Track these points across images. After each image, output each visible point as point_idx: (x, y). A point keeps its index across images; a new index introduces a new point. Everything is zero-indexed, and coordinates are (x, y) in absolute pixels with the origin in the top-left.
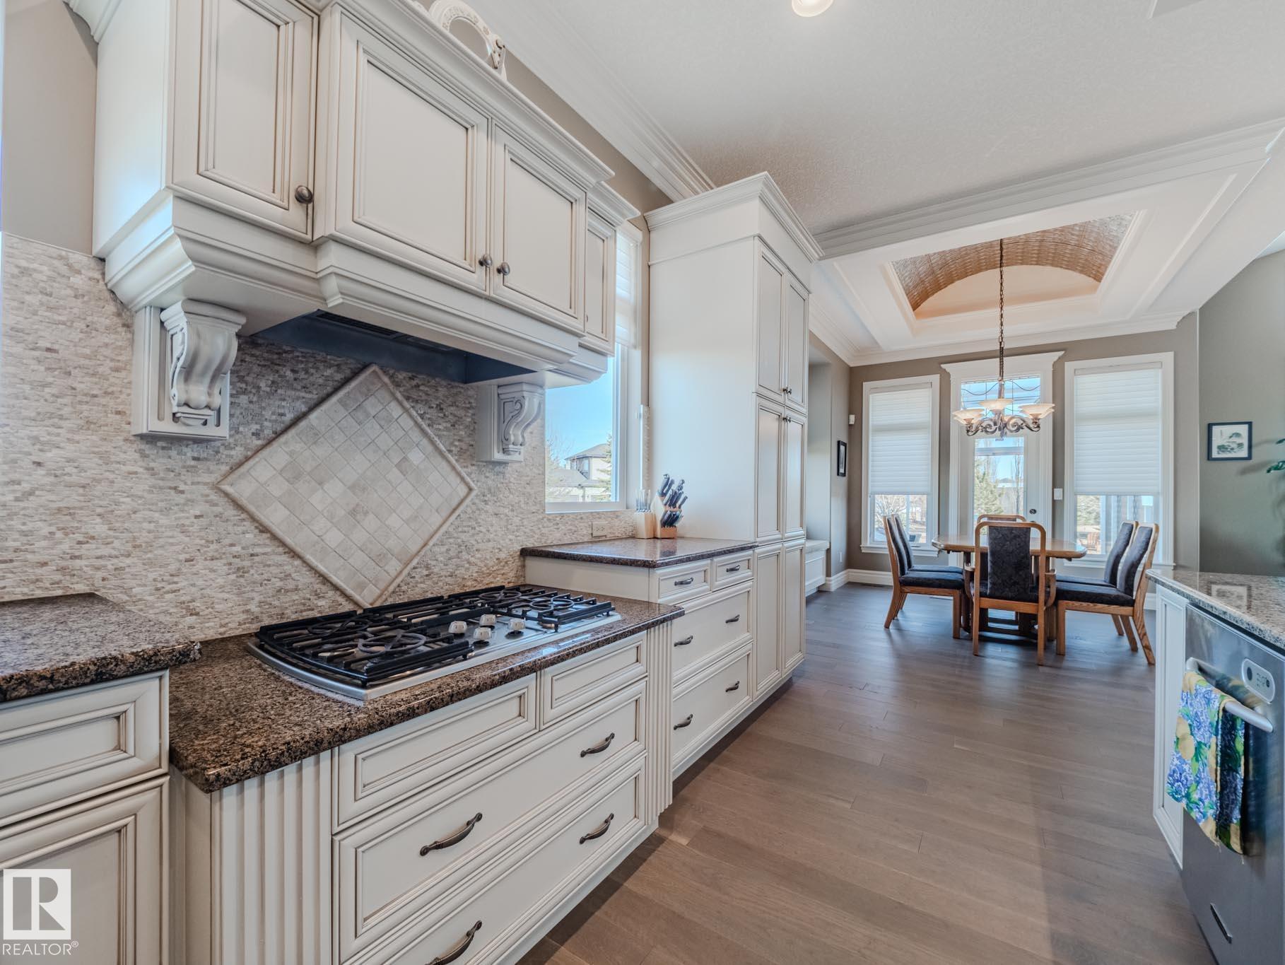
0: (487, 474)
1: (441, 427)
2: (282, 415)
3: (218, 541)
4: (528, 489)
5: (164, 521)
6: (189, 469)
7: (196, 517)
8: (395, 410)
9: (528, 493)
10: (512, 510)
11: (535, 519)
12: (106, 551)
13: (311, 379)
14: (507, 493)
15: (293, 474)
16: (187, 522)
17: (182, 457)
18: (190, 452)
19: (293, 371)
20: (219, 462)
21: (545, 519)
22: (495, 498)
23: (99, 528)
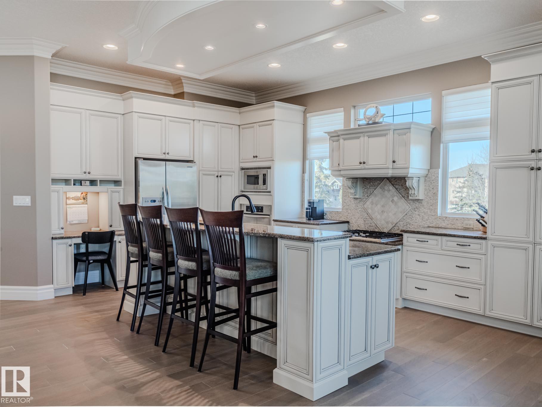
0: (416, 203)
1: (402, 190)
2: (371, 192)
3: (362, 215)
4: (431, 207)
5: (356, 211)
6: (359, 203)
7: (360, 211)
8: (391, 188)
9: (431, 209)
10: (425, 214)
11: (434, 218)
12: (350, 215)
13: (376, 184)
14: (423, 209)
15: (372, 203)
16: (359, 212)
17: (358, 201)
18: (359, 200)
19: (373, 183)
20: (362, 201)
21: (438, 218)
22: (418, 210)
23: (350, 212)
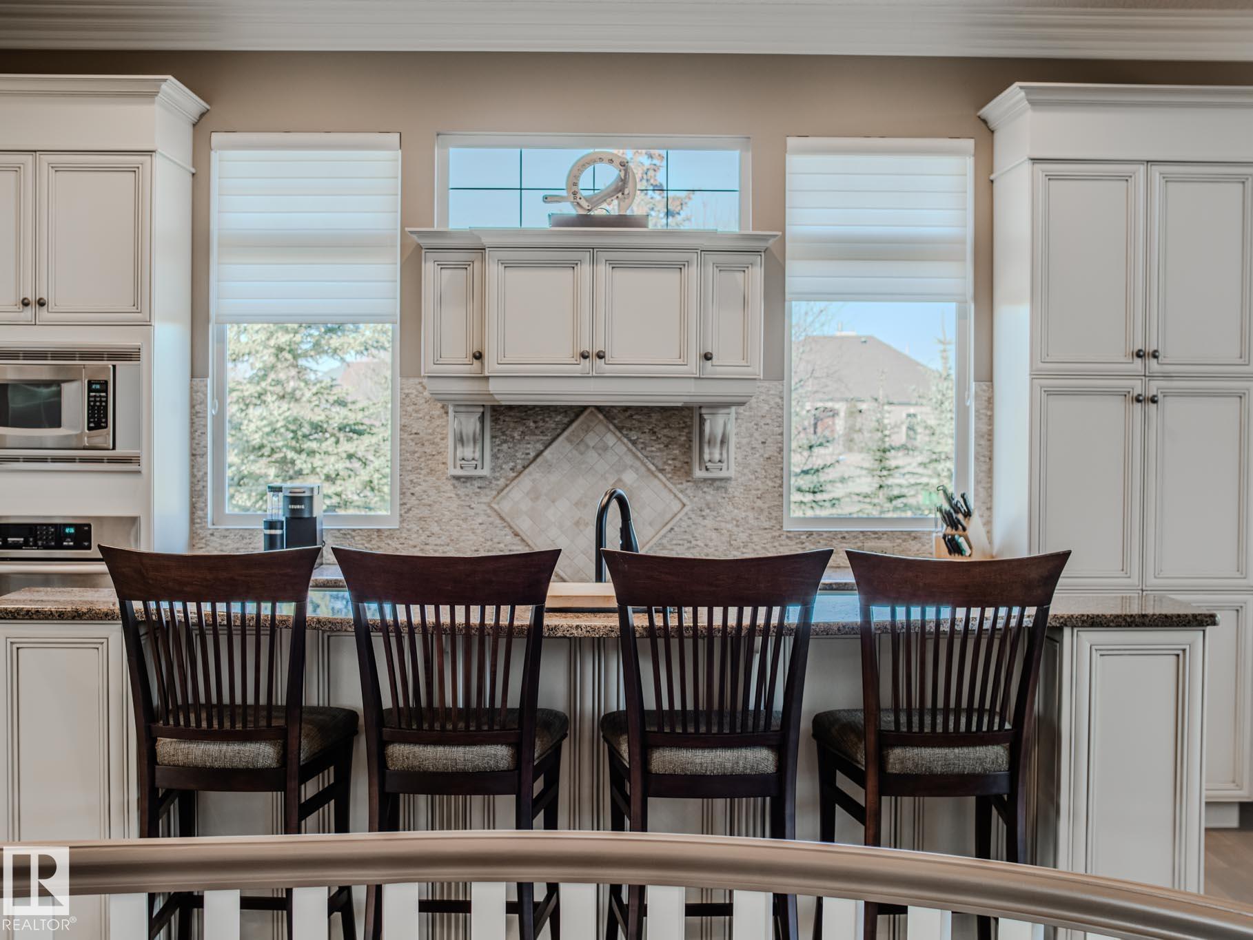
0: (705, 489)
1: (653, 449)
2: (528, 454)
4: (759, 503)
5: (464, 526)
6: (477, 494)
7: (480, 524)
8: (610, 439)
9: (759, 508)
10: (737, 526)
11: (770, 536)
12: (439, 542)
13: (547, 425)
14: (730, 508)
15: (535, 495)
16: (476, 527)
17: (472, 488)
18: (477, 483)
19: (535, 422)
20: (491, 489)
21: (783, 537)
22: (715, 513)
23: (436, 529)
